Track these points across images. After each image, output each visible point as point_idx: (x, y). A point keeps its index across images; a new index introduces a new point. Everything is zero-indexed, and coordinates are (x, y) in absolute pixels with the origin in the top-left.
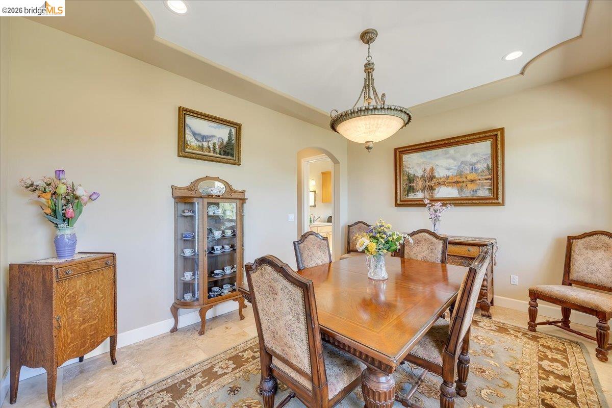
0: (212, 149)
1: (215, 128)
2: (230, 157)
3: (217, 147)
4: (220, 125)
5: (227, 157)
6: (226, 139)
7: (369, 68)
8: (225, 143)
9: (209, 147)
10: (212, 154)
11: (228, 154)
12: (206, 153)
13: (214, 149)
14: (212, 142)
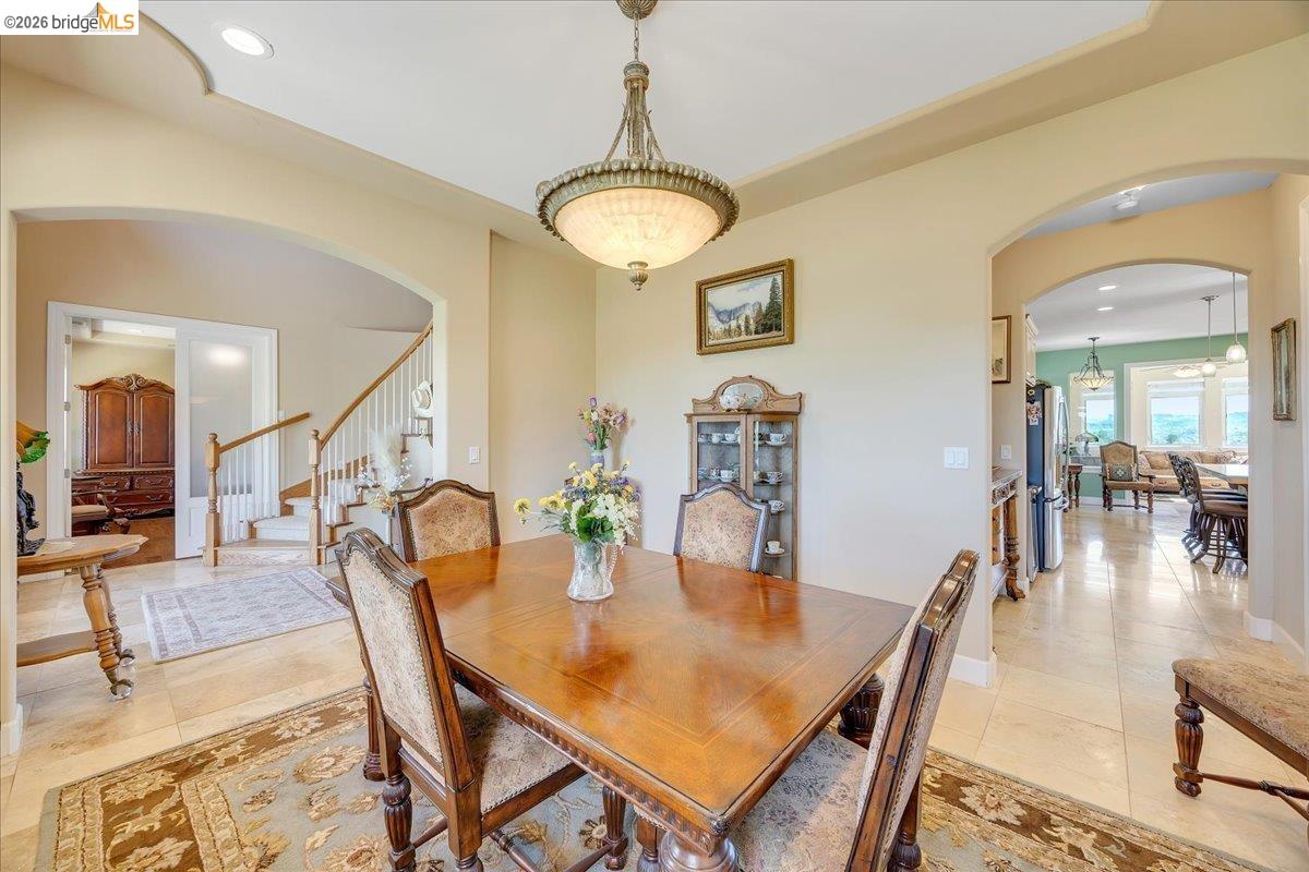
0: (743, 329)
1: (747, 289)
2: (774, 333)
3: (752, 322)
4: (755, 281)
5: (769, 335)
6: (765, 301)
7: (637, 80)
8: (764, 309)
9: (739, 327)
10: (744, 337)
11: (770, 329)
12: (736, 339)
13: (747, 327)
14: (743, 317)
